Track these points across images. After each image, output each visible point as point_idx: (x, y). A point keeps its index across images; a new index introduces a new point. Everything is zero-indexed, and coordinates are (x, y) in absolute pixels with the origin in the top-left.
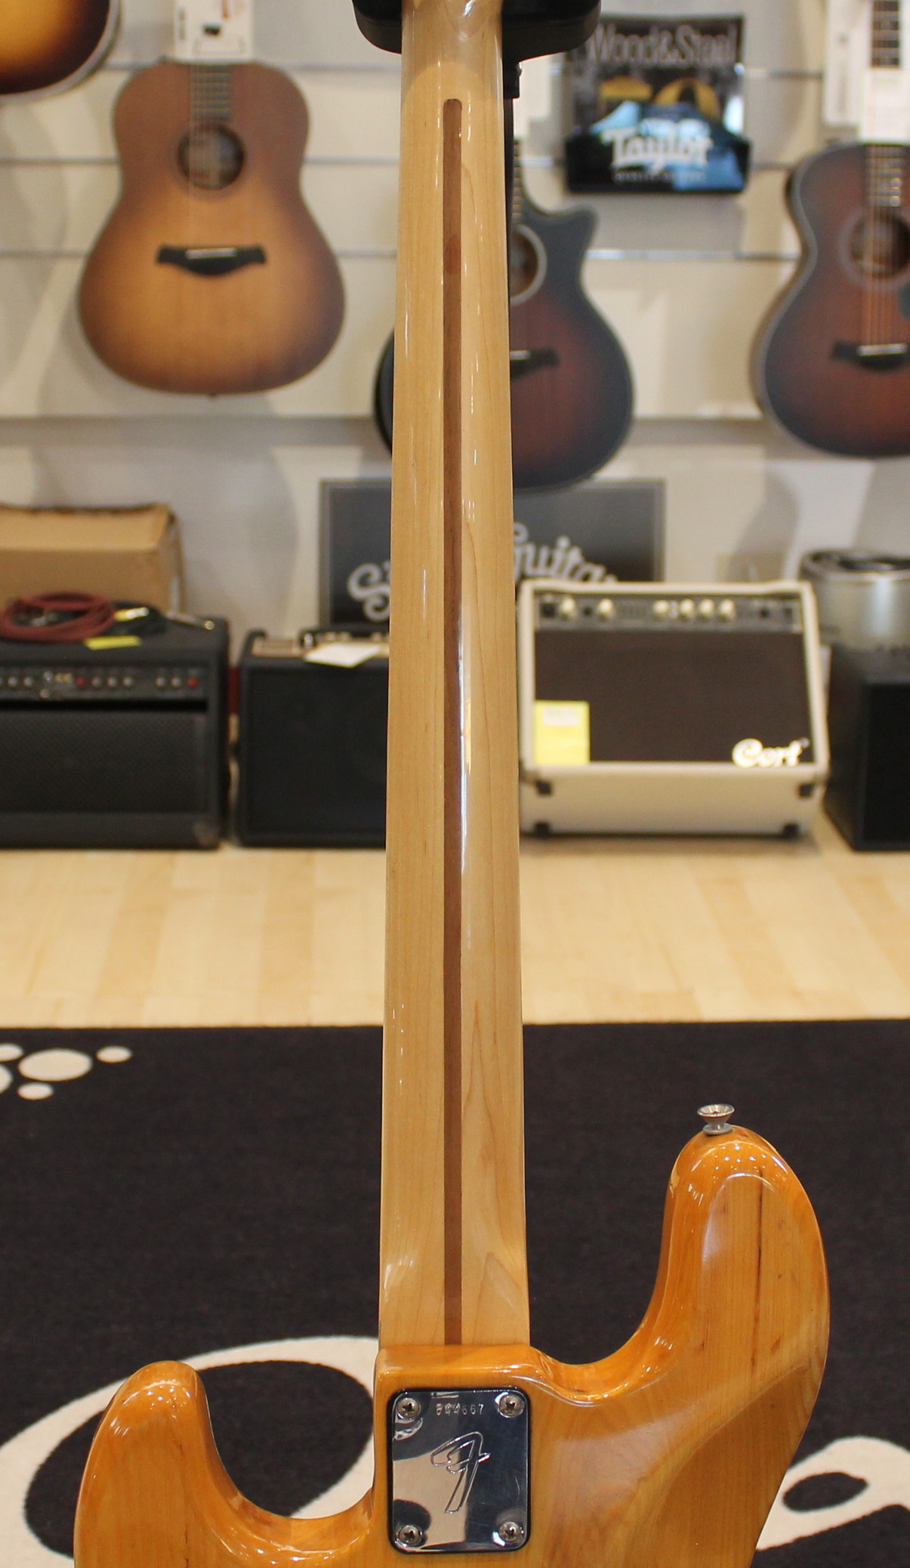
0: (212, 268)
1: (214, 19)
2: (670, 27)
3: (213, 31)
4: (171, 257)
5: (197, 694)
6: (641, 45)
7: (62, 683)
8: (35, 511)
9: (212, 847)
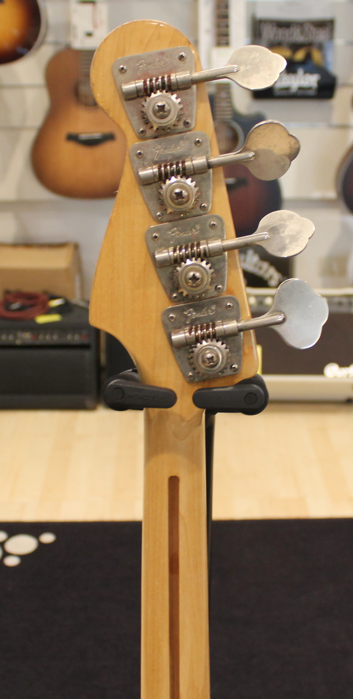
0: (91, 143)
1: (90, 29)
2: (301, 24)
3: (89, 35)
4: (73, 138)
5: (86, 341)
6: (287, 32)
7: (26, 337)
8: (15, 245)
9: (93, 408)
